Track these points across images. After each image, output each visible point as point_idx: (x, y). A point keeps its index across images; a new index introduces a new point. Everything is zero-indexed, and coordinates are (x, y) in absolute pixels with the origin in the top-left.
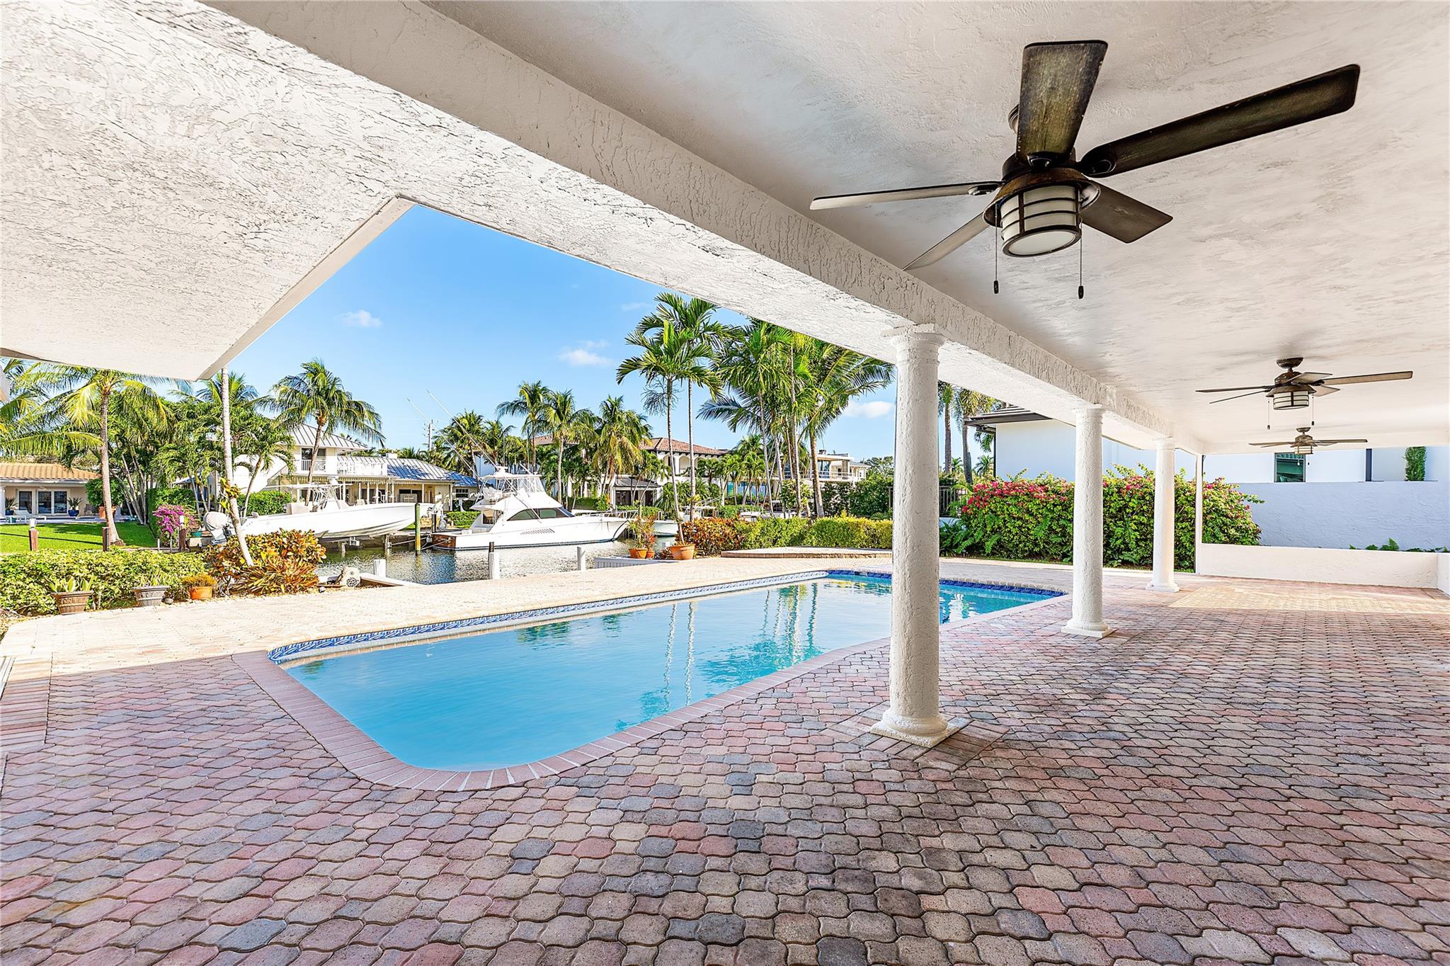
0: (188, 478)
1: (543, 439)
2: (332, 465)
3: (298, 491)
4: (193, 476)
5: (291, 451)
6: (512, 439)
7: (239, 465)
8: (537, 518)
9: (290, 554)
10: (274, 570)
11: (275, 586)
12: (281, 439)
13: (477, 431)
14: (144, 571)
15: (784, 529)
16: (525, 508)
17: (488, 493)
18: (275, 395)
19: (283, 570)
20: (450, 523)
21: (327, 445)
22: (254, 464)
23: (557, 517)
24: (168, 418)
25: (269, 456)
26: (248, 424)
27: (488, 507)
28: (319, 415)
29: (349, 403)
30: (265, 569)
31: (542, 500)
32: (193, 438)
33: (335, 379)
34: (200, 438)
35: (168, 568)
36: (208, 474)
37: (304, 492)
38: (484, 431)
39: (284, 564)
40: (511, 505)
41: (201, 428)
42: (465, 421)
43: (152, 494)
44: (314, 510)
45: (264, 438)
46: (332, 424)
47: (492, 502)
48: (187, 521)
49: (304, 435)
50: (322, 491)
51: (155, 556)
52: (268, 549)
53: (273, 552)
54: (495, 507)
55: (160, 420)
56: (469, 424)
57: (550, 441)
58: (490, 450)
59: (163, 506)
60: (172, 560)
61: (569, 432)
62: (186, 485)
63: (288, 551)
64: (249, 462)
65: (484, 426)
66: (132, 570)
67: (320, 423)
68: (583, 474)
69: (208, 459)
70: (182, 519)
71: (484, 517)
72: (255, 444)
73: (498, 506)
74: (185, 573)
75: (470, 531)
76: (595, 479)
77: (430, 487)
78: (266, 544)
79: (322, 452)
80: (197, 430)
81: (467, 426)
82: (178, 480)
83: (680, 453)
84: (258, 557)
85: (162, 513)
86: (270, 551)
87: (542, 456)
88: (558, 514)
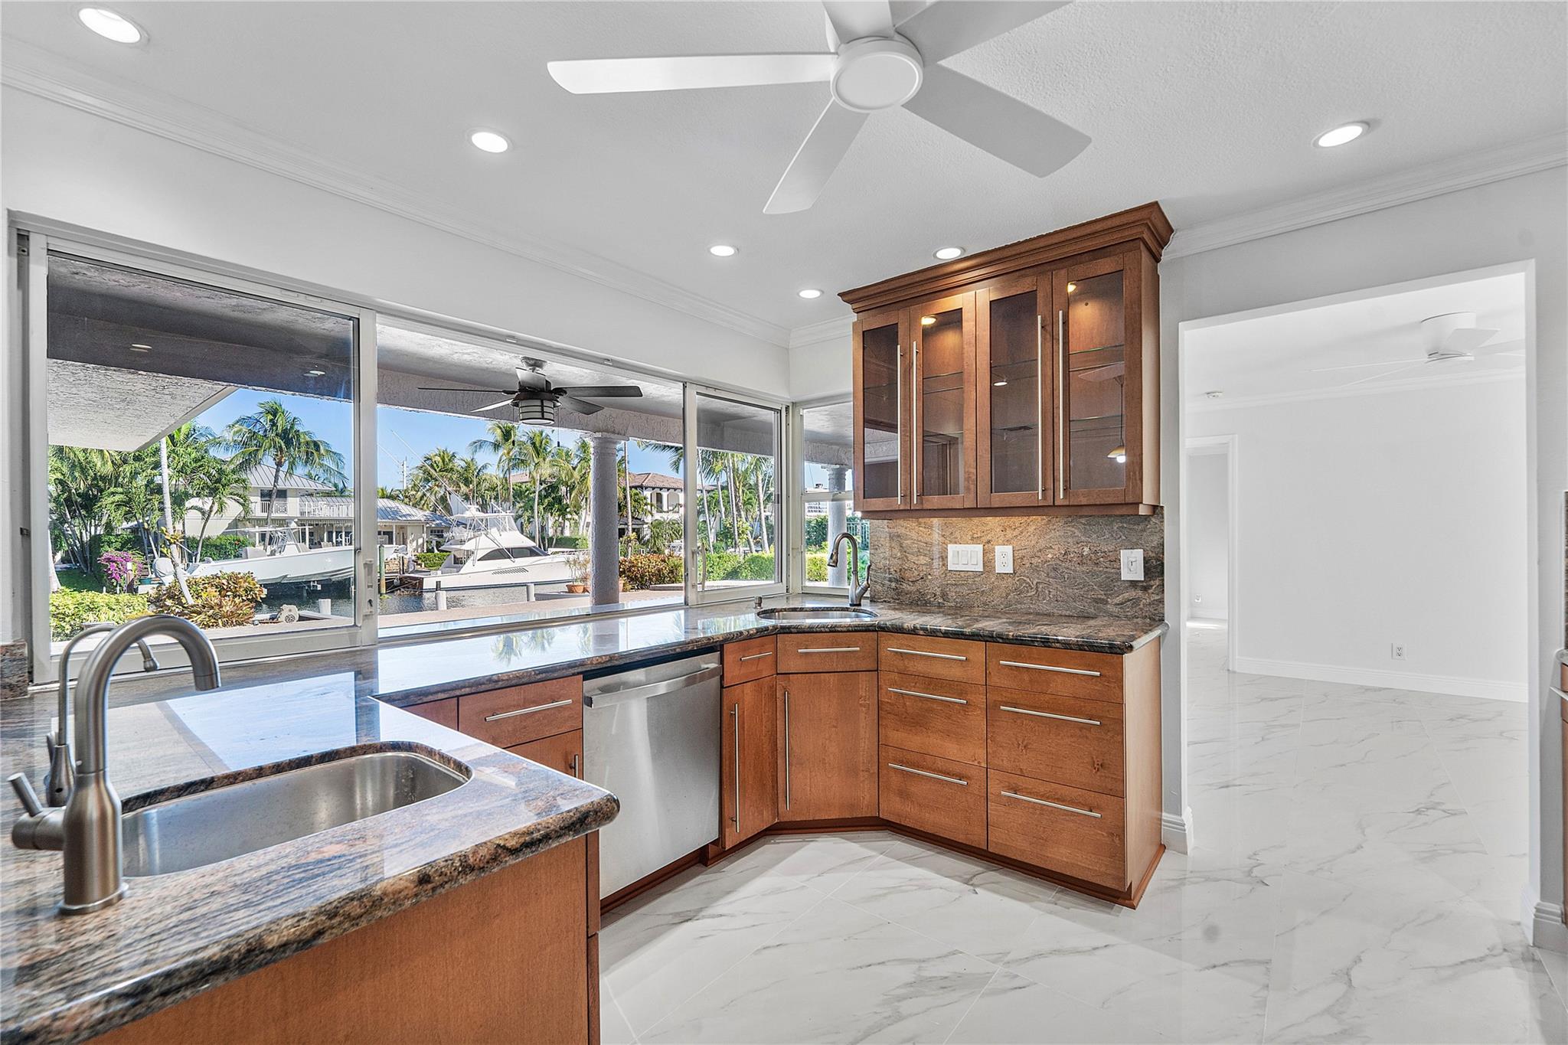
0: (136, 523)
1: (518, 477)
2: (293, 507)
3: (257, 534)
4: (141, 521)
5: (247, 493)
6: (488, 477)
7: (190, 508)
8: (509, 558)
9: (229, 593)
10: (212, 608)
11: (213, 621)
12: (236, 482)
13: (451, 469)
14: (91, 610)
15: (716, 564)
16: (498, 547)
17: (458, 532)
18: (229, 436)
19: (220, 606)
20: (421, 565)
21: (288, 486)
22: (207, 508)
23: (531, 556)
24: (112, 462)
25: (224, 499)
26: (200, 467)
27: (458, 547)
28: (277, 455)
29: (307, 443)
30: (204, 607)
31: (515, 539)
32: (141, 481)
33: (295, 418)
34: (148, 481)
35: (114, 607)
36: (157, 519)
37: (263, 536)
38: (459, 469)
39: (221, 602)
40: (483, 544)
41: (149, 471)
42: (438, 459)
43: (96, 541)
44: (273, 553)
45: (218, 481)
46: (292, 465)
47: (462, 542)
48: (135, 568)
49: (262, 476)
50: (280, 534)
51: (102, 598)
52: (209, 589)
53: (212, 591)
54: (466, 547)
55: (104, 464)
56: (443, 461)
57: (527, 479)
58: (464, 489)
59: (108, 552)
60: (117, 600)
61: (546, 470)
62: (134, 530)
63: (227, 591)
64: (201, 506)
65: (459, 464)
66: (81, 609)
67: (279, 464)
68: (563, 512)
69: (156, 503)
70: (129, 565)
71: (455, 556)
72: (208, 487)
73: (468, 546)
74: (129, 611)
75: (439, 572)
76: (576, 517)
77: (402, 527)
78: (206, 585)
79: (283, 494)
80: (145, 474)
81: (441, 464)
82: (125, 525)
83: (668, 489)
84: (199, 597)
85: (109, 560)
86: (210, 591)
87: (519, 494)
88: (531, 552)
